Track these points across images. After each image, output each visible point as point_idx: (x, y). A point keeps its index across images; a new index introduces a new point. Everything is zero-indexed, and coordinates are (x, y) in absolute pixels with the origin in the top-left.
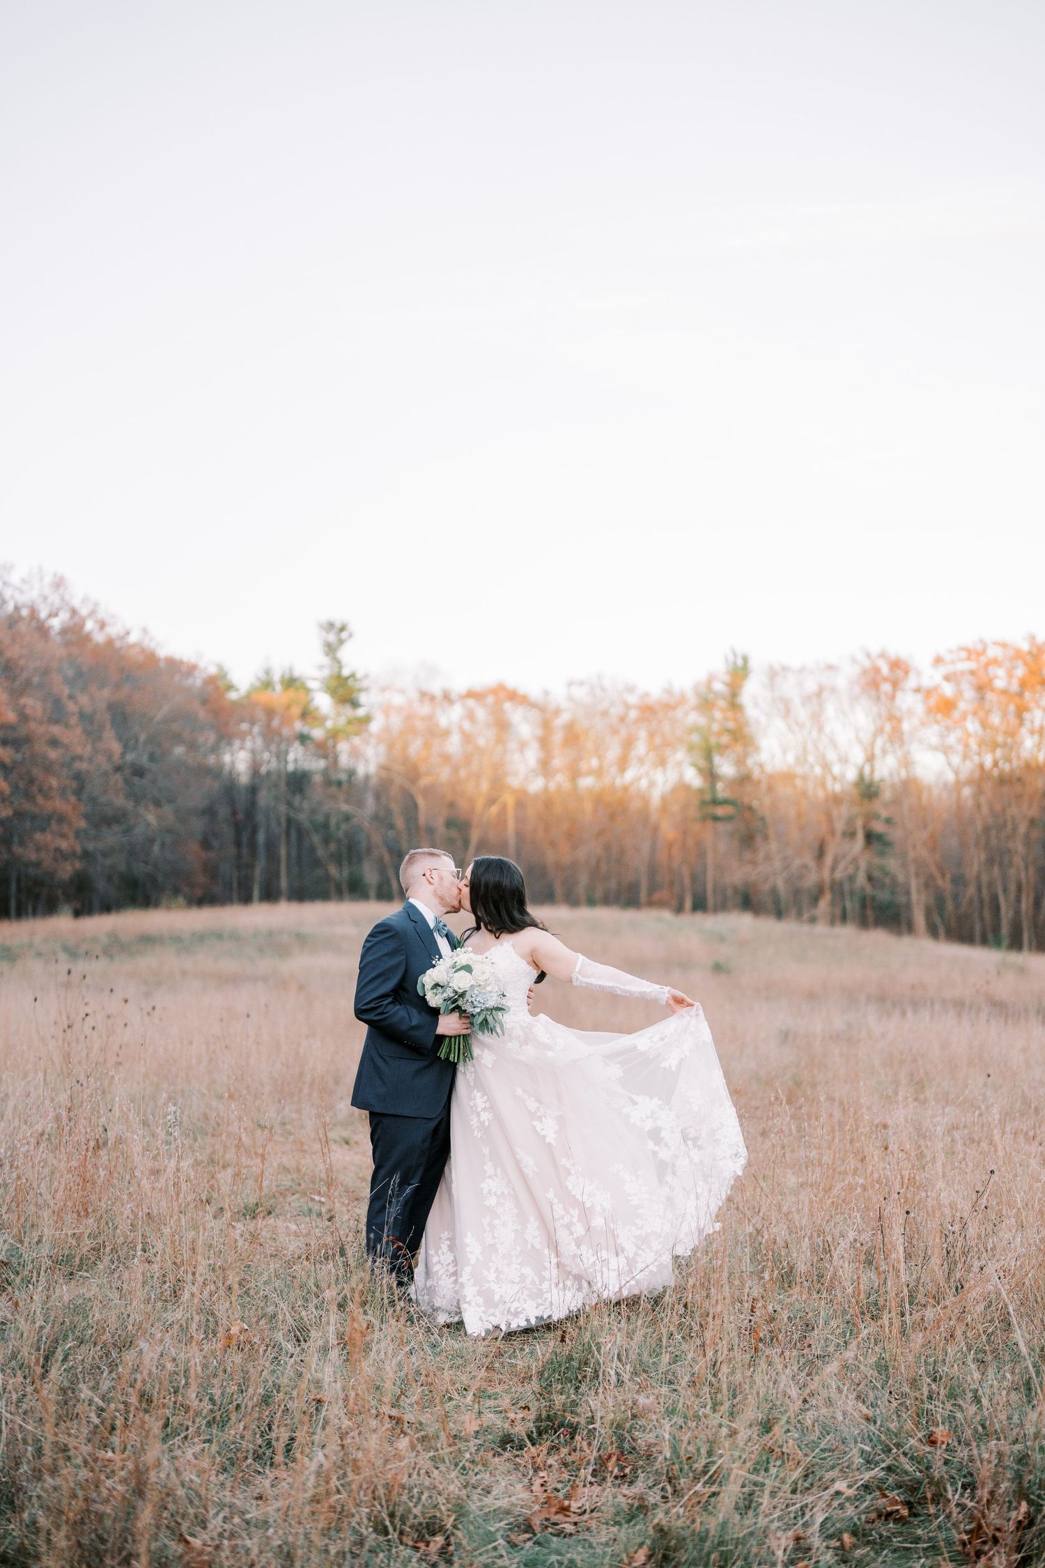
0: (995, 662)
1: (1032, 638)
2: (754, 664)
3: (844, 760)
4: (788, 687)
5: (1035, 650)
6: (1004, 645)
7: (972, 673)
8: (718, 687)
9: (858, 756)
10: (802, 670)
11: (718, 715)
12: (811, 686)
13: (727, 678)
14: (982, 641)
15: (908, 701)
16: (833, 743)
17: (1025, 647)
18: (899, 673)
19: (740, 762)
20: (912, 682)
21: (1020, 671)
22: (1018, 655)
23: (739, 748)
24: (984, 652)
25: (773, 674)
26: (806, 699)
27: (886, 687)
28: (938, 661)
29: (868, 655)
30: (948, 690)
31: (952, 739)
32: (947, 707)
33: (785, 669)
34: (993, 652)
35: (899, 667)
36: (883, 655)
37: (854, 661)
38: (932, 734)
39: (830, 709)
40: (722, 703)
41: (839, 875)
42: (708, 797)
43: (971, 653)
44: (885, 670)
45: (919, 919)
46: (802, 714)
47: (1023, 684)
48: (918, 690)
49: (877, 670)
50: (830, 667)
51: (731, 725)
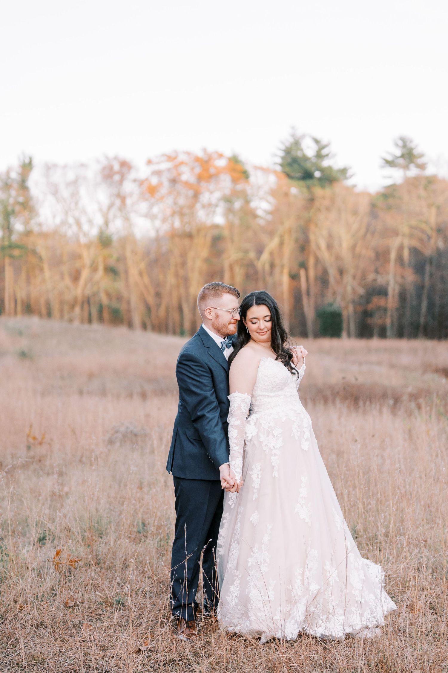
0: (182, 163)
1: (205, 150)
2: (35, 162)
3: (90, 222)
4: (57, 177)
5: (206, 158)
6: (188, 153)
7: (169, 170)
8: (14, 175)
9: (99, 220)
10: (65, 167)
11: (13, 193)
12: (71, 176)
13: (20, 170)
14: (176, 152)
15: (128, 187)
16: (84, 211)
17: (200, 154)
18: (125, 170)
19: (26, 223)
20: (132, 175)
21: (198, 170)
22: (197, 159)
23: (26, 213)
24: (175, 158)
25: (49, 168)
26: (68, 185)
27: (117, 178)
28: (149, 162)
29: (107, 158)
30: (154, 181)
31: (155, 210)
32: (152, 190)
33: (55, 166)
34: (182, 157)
35: (125, 165)
36: (116, 158)
37: (98, 161)
38: (143, 206)
39: (83, 191)
40: (15, 185)
41: (88, 292)
42: (6, 243)
43: (170, 158)
44: (116, 167)
45: (137, 319)
46: (65, 193)
47: (200, 178)
48: (135, 181)
49: (111, 168)
50: (83, 165)
51: (21, 199)
